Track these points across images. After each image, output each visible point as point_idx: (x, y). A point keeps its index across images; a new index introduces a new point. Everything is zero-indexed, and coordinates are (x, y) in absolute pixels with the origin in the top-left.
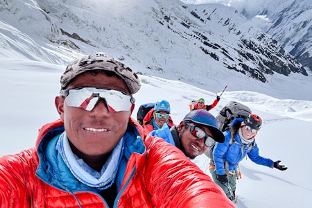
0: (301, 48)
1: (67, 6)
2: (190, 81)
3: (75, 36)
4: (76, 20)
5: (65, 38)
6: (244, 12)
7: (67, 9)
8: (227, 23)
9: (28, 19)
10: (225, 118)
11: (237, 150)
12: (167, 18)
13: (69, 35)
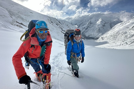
0: (84, 33)
1: (20, 14)
2: (58, 39)
3: (21, 24)
4: (23, 19)
5: (18, 24)
6: (71, 24)
7: (19, 15)
8: (67, 25)
9: (3, 16)
10: (66, 37)
11: (77, 46)
12: (52, 22)
13: (19, 23)
